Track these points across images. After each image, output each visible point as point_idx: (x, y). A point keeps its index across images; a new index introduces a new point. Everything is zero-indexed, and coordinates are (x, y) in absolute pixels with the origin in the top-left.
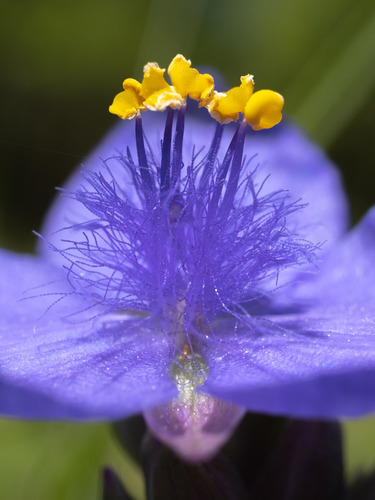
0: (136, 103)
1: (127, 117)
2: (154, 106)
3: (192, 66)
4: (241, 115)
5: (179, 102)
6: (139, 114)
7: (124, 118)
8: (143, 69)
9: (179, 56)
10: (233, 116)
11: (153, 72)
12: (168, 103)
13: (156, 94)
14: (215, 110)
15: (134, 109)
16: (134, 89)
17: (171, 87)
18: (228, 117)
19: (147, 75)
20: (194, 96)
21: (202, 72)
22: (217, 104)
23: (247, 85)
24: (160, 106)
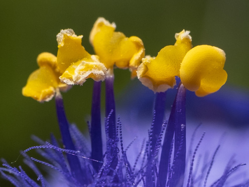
0: (53, 81)
1: (44, 98)
2: (71, 79)
3: (117, 30)
4: (178, 79)
5: (101, 72)
6: (58, 94)
7: (40, 99)
8: (56, 38)
9: (101, 20)
10: (168, 82)
11: (67, 40)
12: (87, 74)
13: (73, 66)
14: (145, 75)
15: (51, 89)
16: (49, 64)
17: (93, 57)
18: (161, 83)
19: (61, 44)
20: (121, 65)
21: (128, 35)
22: (147, 69)
23: (183, 42)
24: (78, 78)
